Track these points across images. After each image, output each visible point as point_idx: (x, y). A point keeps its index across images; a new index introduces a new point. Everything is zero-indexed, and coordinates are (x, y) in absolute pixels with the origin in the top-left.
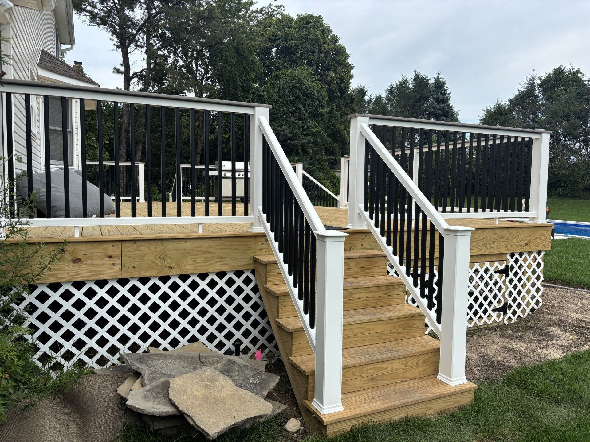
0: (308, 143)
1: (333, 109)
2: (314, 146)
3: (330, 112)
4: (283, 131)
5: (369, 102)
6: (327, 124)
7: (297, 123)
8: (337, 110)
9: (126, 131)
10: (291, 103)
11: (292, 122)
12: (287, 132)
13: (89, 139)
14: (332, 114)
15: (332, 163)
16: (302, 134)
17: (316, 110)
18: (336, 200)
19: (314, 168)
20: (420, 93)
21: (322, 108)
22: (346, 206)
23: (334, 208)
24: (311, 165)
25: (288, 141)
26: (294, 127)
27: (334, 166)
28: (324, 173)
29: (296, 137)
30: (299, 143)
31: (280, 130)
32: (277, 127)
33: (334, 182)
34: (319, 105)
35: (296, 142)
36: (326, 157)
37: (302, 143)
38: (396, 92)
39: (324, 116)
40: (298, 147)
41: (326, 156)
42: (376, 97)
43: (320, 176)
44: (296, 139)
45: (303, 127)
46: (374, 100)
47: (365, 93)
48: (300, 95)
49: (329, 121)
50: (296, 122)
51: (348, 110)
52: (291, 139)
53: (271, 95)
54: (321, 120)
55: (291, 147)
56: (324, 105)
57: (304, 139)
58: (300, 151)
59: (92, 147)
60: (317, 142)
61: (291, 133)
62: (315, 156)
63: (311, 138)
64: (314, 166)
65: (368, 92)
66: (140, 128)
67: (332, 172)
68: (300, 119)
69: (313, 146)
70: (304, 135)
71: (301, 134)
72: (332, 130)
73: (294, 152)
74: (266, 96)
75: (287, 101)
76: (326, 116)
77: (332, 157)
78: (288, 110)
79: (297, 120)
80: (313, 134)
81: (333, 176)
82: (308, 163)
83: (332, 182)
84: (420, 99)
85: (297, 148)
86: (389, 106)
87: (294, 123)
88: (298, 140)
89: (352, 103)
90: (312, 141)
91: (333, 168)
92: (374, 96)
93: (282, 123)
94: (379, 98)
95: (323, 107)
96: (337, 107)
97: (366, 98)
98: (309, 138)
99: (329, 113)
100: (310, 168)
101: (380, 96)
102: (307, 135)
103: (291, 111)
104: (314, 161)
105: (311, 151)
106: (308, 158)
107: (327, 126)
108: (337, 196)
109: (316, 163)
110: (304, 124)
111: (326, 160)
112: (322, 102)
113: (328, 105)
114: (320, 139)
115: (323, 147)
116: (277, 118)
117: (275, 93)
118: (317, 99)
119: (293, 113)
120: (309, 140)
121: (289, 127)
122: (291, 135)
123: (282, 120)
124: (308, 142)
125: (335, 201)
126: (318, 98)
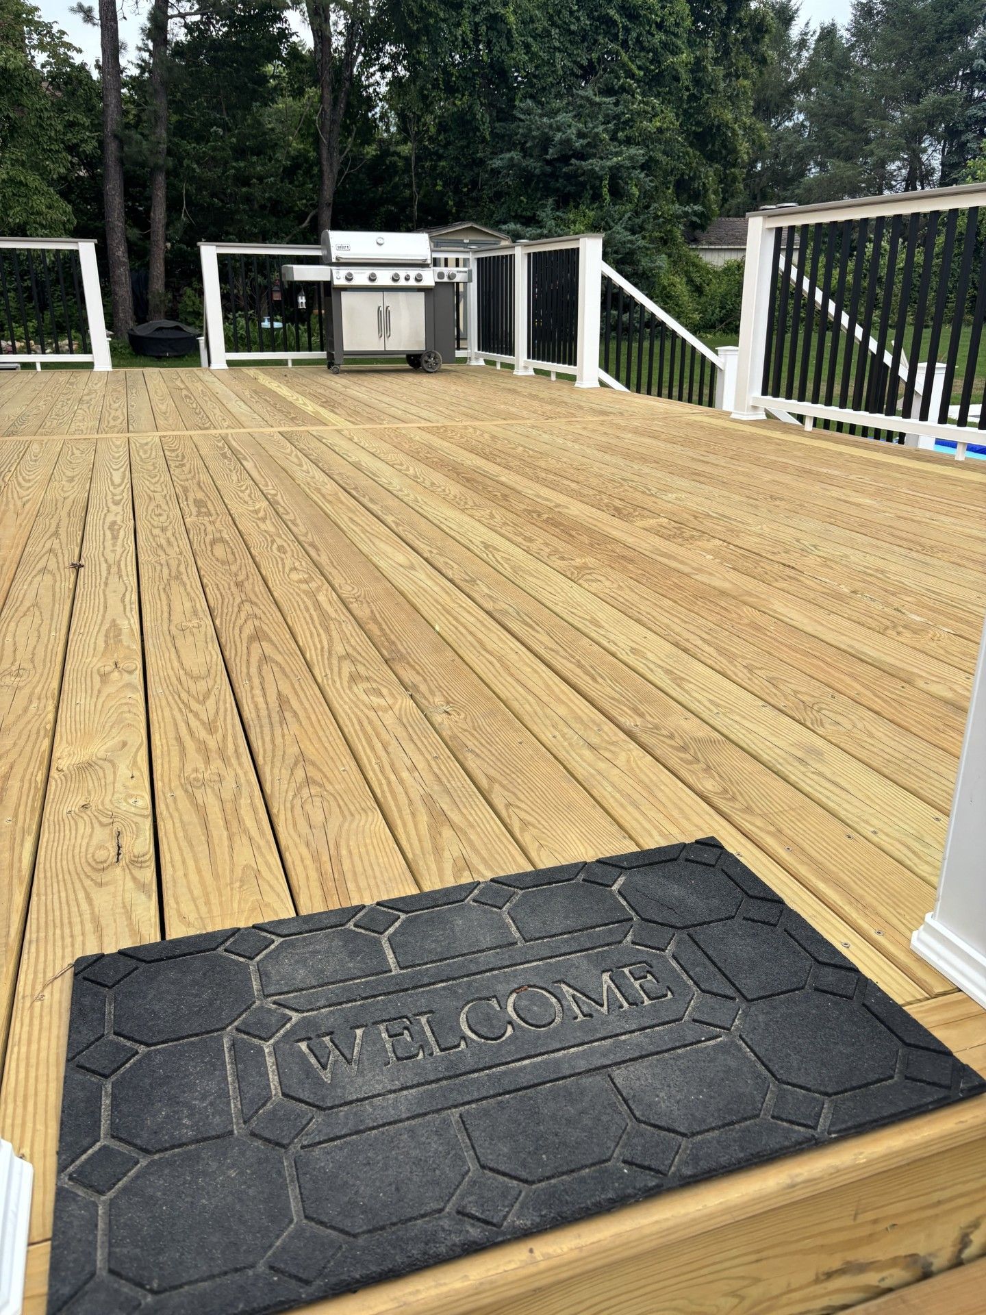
0: (628, 168)
1: (704, 58)
2: (647, 175)
3: (697, 67)
4: (559, 129)
5: (802, 44)
6: (685, 106)
7: (600, 104)
8: (717, 61)
9: (116, 137)
10: (584, 40)
11: (588, 99)
12: (572, 133)
13: (13, 165)
14: (700, 75)
15: (693, 226)
16: (614, 138)
17: (656, 60)
18: (713, 365)
19: (641, 243)
20: (951, 11)
21: (674, 53)
22: (755, 408)
23: (706, 409)
24: (633, 233)
25: (573, 161)
26: (593, 116)
27: (698, 233)
28: (670, 256)
29: (595, 146)
30: (602, 168)
31: (551, 126)
32: (541, 116)
33: (698, 281)
34: (665, 45)
35: (594, 164)
36: (677, 208)
37: (611, 168)
38: (878, 13)
39: (677, 79)
40: (601, 179)
41: (677, 206)
42: (822, 29)
43: (660, 268)
44: (594, 155)
45: (617, 117)
46: (815, 37)
47: (791, 19)
48: (612, 12)
49: (693, 98)
50: (597, 99)
51: (747, 60)
52: (582, 156)
53: (527, 17)
54: (670, 93)
55: (581, 179)
56: (679, 43)
57: (617, 154)
58: (605, 190)
59: (23, 189)
60: (657, 162)
61: (581, 135)
62: (647, 207)
63: (637, 152)
64: (644, 238)
65: (800, 13)
66: (156, 126)
67: (692, 253)
68: (608, 91)
69: (642, 175)
70: (620, 143)
71: (611, 139)
72: (699, 124)
73: (588, 194)
74: (512, 18)
75: (573, 33)
76: (685, 76)
77: (696, 208)
78: (575, 62)
79: (600, 93)
80: (646, 140)
81: (695, 265)
82: (625, 228)
83: (690, 281)
84: (952, 31)
85: (597, 183)
86: (856, 55)
87: (593, 104)
88: (602, 158)
89: (757, 41)
90: (642, 160)
91: (695, 240)
92: (815, 27)
93: (557, 104)
94: (828, 34)
95: (675, 51)
96: (717, 52)
97: (795, 33)
98: (633, 151)
99: (692, 71)
100: (631, 242)
101: (833, 25)
102: (629, 141)
103: (585, 63)
104: (644, 221)
105: (635, 191)
106: (625, 212)
107: (685, 111)
108: (716, 352)
109: (650, 227)
110: (621, 108)
111: (678, 217)
112: (676, 35)
113: (691, 44)
114: (665, 153)
115: (671, 178)
116: (544, 89)
117: (538, 8)
118: (660, 26)
119: (588, 71)
120: (631, 158)
121: (575, 116)
122: (581, 141)
123: (559, 96)
124: (628, 164)
125: (708, 371)
126: (662, 21)
